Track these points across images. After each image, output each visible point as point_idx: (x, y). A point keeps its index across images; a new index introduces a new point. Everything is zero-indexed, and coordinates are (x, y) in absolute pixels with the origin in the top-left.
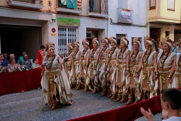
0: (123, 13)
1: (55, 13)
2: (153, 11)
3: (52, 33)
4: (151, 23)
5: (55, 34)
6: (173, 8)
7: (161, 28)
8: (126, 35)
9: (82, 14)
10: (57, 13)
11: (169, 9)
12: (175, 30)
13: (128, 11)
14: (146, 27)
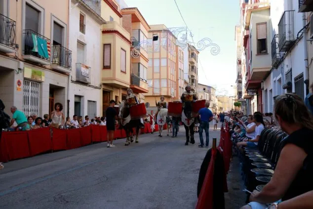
0: (83, 70)
1: (22, 61)
2: (107, 71)
3: (18, 86)
4: (104, 84)
5: (20, 89)
6: (124, 71)
7: (111, 91)
8: (83, 96)
9: (47, 67)
10: (25, 62)
11: (121, 71)
12: (122, 96)
13: (87, 67)
14: (100, 89)
